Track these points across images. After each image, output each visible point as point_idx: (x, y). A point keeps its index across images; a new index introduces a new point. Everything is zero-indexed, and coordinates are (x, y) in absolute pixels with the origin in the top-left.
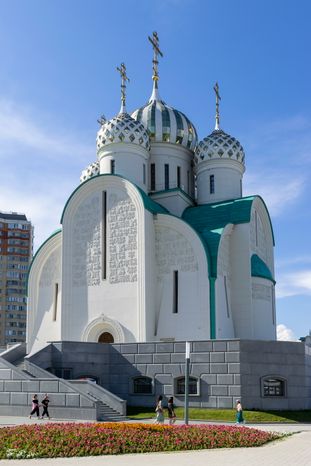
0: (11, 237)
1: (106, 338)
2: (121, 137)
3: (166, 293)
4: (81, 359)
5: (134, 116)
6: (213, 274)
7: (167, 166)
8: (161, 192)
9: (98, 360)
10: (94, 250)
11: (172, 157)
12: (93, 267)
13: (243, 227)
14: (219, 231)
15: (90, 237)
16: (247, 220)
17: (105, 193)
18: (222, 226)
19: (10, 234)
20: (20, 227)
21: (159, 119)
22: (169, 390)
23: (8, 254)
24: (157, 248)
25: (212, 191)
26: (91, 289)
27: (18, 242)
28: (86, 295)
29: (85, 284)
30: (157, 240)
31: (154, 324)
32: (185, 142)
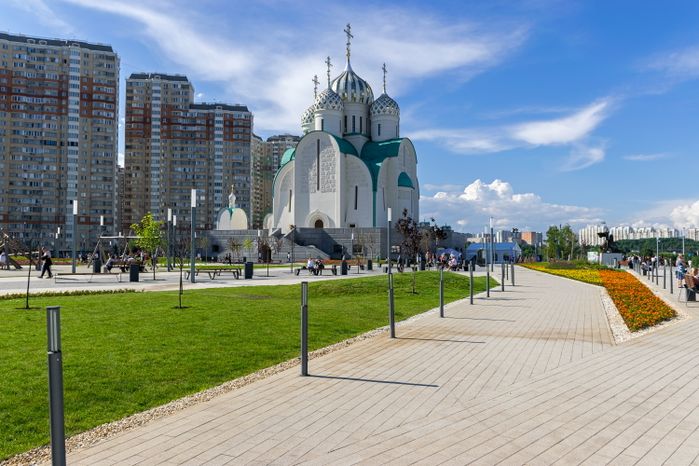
0: (236, 126)
1: (319, 223)
2: (328, 106)
3: (351, 198)
4: (309, 236)
5: (334, 88)
6: (375, 190)
7: (354, 117)
8: (349, 135)
9: (316, 236)
10: (312, 173)
11: (357, 111)
12: (312, 182)
13: (393, 158)
14: (379, 164)
15: (311, 166)
16: (397, 155)
17: (319, 141)
18: (381, 161)
19: (234, 124)
20: (243, 117)
21: (349, 87)
22: (350, 251)
23: (233, 140)
24: (347, 173)
25: (379, 134)
26: (311, 195)
27: (241, 130)
28: (308, 199)
29: (307, 192)
30: (347, 168)
31: (344, 216)
32: (365, 101)
